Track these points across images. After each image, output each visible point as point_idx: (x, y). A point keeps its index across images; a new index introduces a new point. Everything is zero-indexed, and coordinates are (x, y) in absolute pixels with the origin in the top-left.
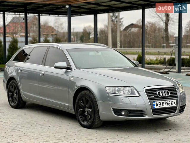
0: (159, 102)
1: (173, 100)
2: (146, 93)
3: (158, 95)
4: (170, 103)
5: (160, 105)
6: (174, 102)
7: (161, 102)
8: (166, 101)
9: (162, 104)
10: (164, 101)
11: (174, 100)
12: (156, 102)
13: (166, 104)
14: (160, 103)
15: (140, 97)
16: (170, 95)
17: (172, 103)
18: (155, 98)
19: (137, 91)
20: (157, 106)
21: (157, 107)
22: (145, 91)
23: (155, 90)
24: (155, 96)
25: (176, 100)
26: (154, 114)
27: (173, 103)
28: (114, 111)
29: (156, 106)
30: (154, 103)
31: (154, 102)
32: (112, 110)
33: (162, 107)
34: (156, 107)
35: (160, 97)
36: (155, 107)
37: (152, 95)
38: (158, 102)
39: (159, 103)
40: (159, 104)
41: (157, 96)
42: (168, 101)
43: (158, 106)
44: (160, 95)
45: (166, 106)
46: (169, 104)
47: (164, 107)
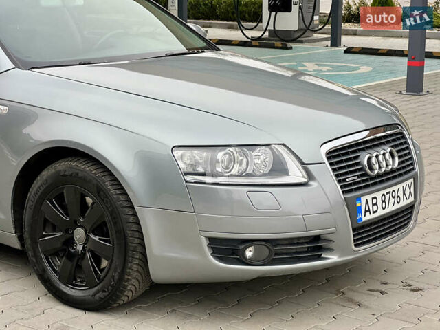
0: (373, 195)
1: (407, 182)
2: (331, 164)
3: (367, 169)
4: (401, 194)
5: (375, 207)
6: (410, 189)
7: (379, 195)
8: (390, 190)
9: (379, 203)
10: (385, 192)
11: (410, 182)
12: (363, 199)
13: (392, 200)
14: (375, 201)
15: (311, 183)
17: (404, 194)
18: (359, 183)
19: (302, 163)
20: (368, 214)
21: (368, 217)
22: (328, 158)
23: (355, 152)
26: (356, 246)
27: (407, 192)
28: (212, 248)
29: (366, 212)
30: (358, 205)
31: (359, 198)
32: (205, 243)
33: (381, 212)
34: (364, 219)
35: (373, 178)
36: (361, 218)
37: (352, 172)
38: (369, 198)
39: (373, 198)
40: (373, 205)
41: (366, 174)
42: (396, 188)
43: (369, 211)
44: (372, 169)
45: (392, 206)
46: (398, 197)
47: (387, 211)
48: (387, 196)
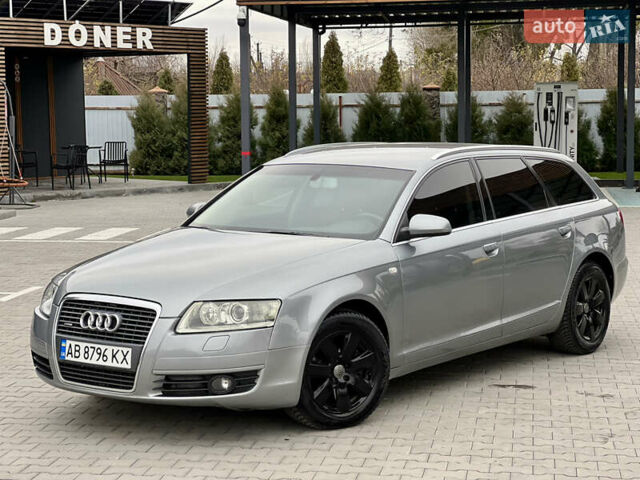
0: (77, 343)
1: (120, 349)
2: (63, 309)
3: (81, 322)
4: (109, 354)
5: (77, 354)
6: (124, 356)
7: (83, 345)
8: (97, 346)
9: (82, 352)
10: (89, 345)
11: (125, 350)
12: (68, 342)
13: (96, 356)
14: (77, 348)
16: (118, 330)
17: (114, 356)
18: (73, 329)
21: (70, 358)
22: (64, 305)
24: (74, 325)
25: (130, 350)
27: (120, 357)
31: (65, 340)
33: (81, 360)
34: (67, 358)
36: (64, 357)
38: (73, 343)
40: (75, 351)
41: (79, 326)
42: (103, 348)
45: (95, 360)
46: (104, 356)
47: (88, 361)
48: (91, 350)
